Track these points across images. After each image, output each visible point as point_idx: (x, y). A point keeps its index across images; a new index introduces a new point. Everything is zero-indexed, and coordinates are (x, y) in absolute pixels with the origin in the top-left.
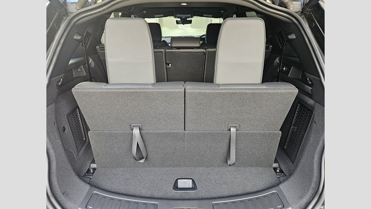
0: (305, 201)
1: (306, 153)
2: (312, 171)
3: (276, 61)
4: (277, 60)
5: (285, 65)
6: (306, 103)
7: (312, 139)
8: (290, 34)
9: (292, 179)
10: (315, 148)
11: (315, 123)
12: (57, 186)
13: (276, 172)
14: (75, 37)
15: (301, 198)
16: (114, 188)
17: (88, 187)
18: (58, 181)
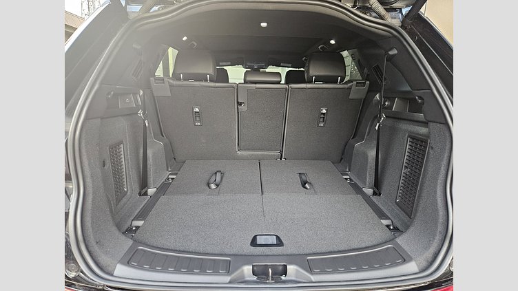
0: (432, 251)
1: (425, 191)
2: (437, 210)
3: (375, 98)
4: (378, 96)
5: (387, 98)
6: (418, 134)
7: (430, 170)
8: (391, 49)
9: (412, 229)
10: (436, 179)
11: (432, 148)
12: (91, 230)
13: (390, 229)
14: (134, 46)
15: (426, 248)
16: (168, 245)
17: (130, 242)
18: (93, 222)
